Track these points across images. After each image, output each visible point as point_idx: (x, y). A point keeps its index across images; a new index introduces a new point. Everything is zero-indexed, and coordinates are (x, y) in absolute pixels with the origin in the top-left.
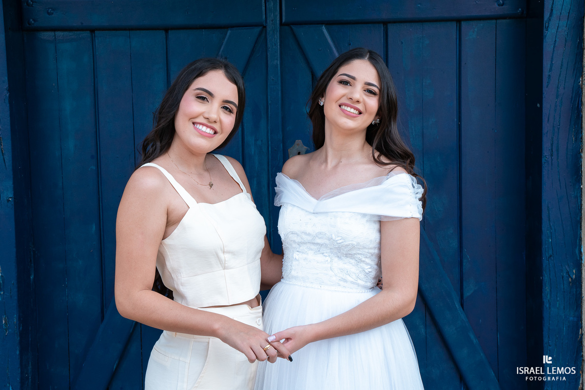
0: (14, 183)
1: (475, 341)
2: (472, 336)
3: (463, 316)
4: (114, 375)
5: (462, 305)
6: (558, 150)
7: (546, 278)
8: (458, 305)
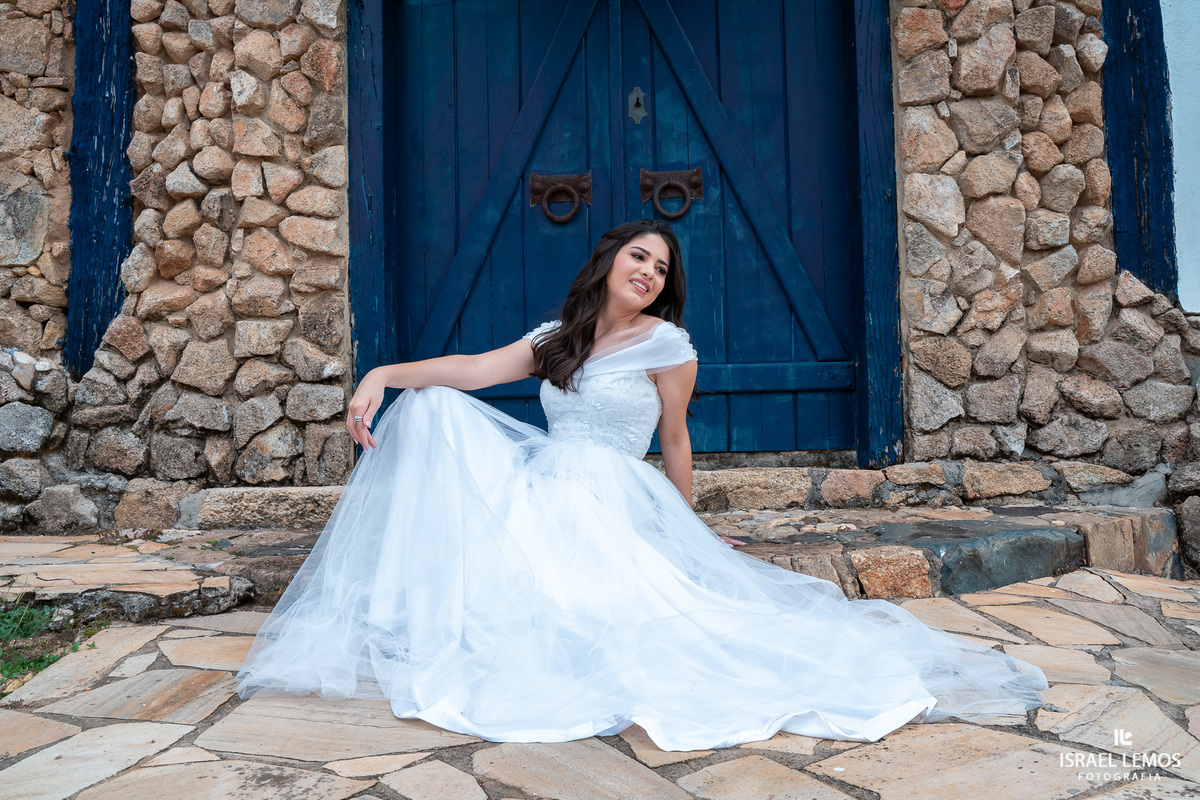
0: (384, 114)
1: (803, 271)
2: (801, 267)
3: (791, 248)
4: (466, 303)
5: (791, 240)
6: (871, 81)
7: (863, 196)
8: (787, 238)
